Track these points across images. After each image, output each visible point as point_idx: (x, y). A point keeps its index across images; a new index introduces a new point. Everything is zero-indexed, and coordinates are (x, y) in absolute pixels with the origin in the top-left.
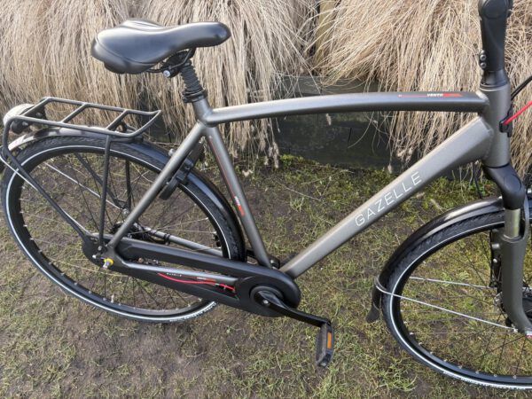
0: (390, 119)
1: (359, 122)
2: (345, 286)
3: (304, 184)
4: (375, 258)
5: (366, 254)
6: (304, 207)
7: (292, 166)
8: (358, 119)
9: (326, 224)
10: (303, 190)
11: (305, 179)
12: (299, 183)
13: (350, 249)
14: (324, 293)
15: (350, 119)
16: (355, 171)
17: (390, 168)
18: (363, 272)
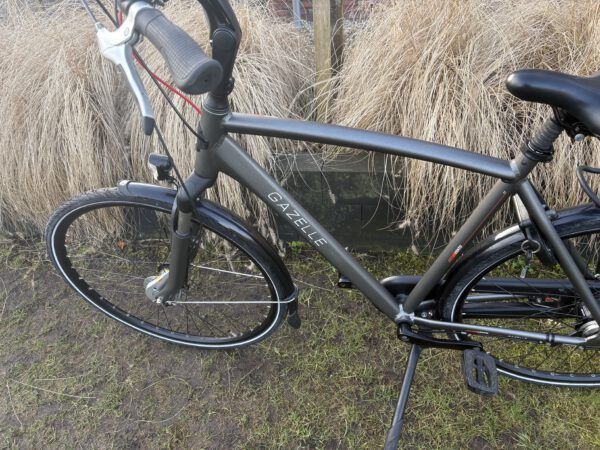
0: (402, 191)
1: (368, 198)
2: (359, 397)
3: (314, 273)
4: (398, 358)
5: (386, 354)
6: (313, 301)
7: (303, 253)
8: (367, 194)
9: (339, 319)
10: (313, 281)
11: (316, 267)
12: (308, 272)
13: (366, 349)
14: (333, 407)
15: (359, 196)
16: (376, 255)
17: (414, 248)
18: (382, 377)
